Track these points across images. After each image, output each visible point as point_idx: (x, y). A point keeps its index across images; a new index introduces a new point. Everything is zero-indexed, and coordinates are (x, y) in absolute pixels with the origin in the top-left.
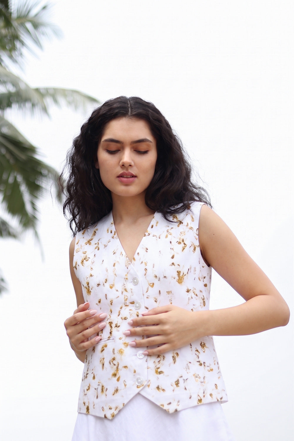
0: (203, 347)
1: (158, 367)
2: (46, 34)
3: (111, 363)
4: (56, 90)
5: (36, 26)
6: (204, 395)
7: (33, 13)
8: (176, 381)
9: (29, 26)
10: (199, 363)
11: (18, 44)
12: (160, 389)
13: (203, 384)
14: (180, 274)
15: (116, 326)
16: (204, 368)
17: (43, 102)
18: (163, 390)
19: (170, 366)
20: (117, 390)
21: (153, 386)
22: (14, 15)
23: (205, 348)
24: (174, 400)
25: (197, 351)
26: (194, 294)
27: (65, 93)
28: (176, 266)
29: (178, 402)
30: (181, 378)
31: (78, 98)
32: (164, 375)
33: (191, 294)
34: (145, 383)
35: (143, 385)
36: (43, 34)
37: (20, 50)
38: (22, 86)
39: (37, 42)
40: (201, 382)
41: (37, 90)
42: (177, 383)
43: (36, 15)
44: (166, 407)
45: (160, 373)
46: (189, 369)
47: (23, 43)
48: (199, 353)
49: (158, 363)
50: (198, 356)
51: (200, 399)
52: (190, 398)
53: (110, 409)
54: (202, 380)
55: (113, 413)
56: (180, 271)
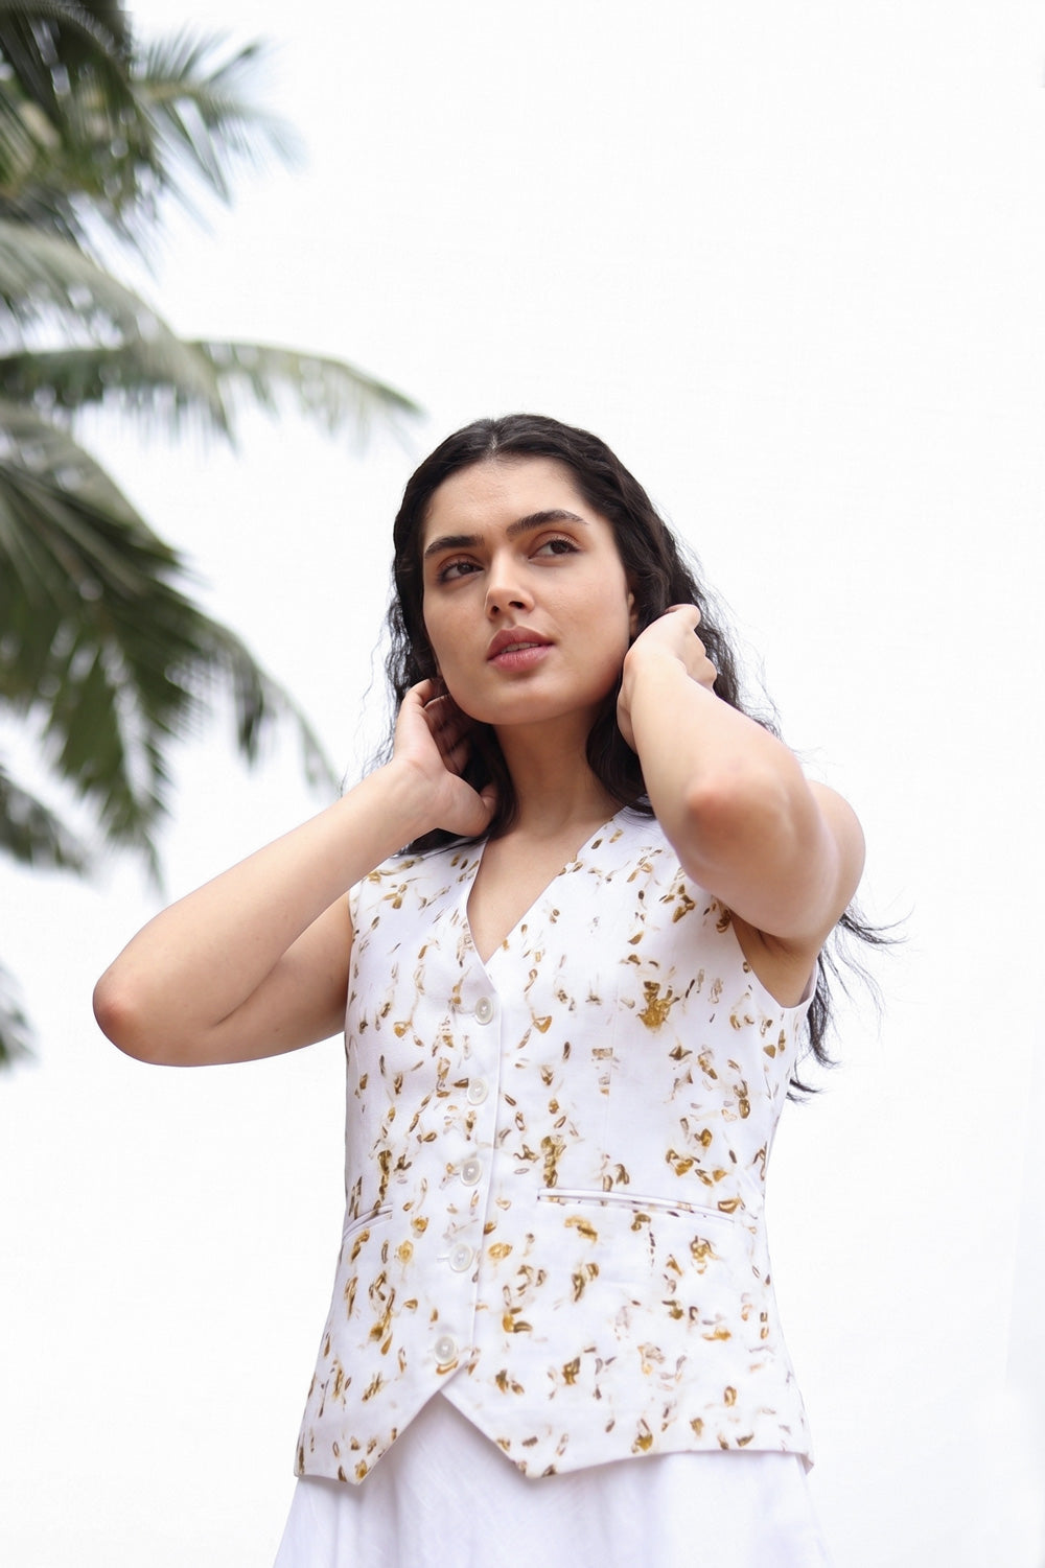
0: (702, 1255)
1: (515, 1305)
2: (249, 150)
3: (375, 1293)
4: (265, 353)
5: (213, 116)
6: (666, 1420)
7: (206, 67)
8: (570, 1365)
9: (188, 113)
10: (670, 1308)
11: (144, 180)
12: (507, 1384)
13: (671, 1382)
14: (655, 995)
15: (400, 1166)
16: (690, 1327)
17: (215, 389)
18: (516, 1388)
19: (556, 1309)
20: (378, 1383)
21: (487, 1369)
22: (139, 70)
23: (706, 1257)
24: (550, 1433)
25: (673, 1265)
26: (704, 1069)
27: (297, 367)
28: (646, 966)
29: (563, 1440)
30: (590, 1354)
31: (340, 386)
32: (530, 1336)
33: (690, 1064)
34: (464, 1358)
35: (455, 1366)
36: (236, 146)
37: (151, 199)
38: (147, 329)
39: (211, 173)
40: (667, 1377)
41: (199, 348)
42: (570, 1372)
43: (218, 76)
44: (516, 1453)
45: (520, 1327)
46: (626, 1324)
47: (162, 176)
48: (680, 1273)
49: (518, 1292)
50: (672, 1281)
51: (644, 1434)
52: (609, 1428)
53: (355, 1447)
54: (669, 1367)
55: (363, 1462)
56: (657, 985)
